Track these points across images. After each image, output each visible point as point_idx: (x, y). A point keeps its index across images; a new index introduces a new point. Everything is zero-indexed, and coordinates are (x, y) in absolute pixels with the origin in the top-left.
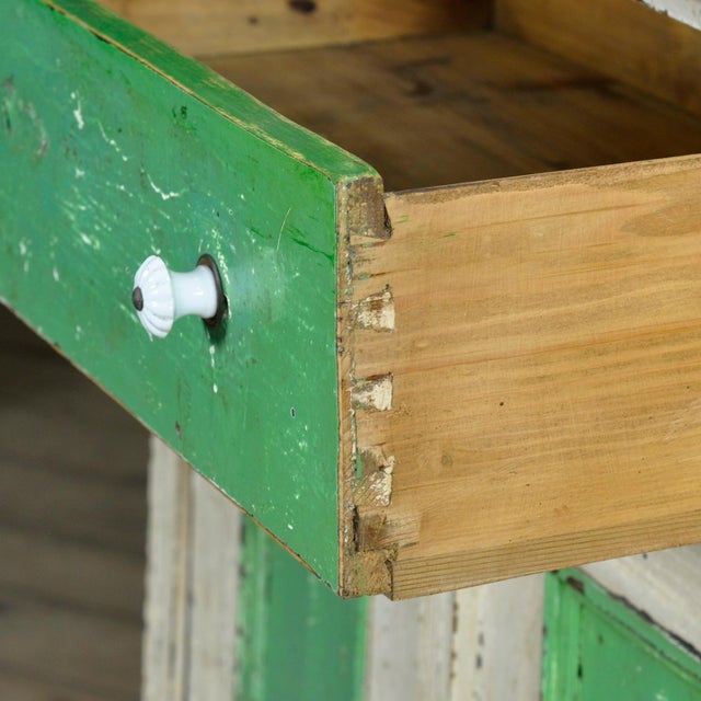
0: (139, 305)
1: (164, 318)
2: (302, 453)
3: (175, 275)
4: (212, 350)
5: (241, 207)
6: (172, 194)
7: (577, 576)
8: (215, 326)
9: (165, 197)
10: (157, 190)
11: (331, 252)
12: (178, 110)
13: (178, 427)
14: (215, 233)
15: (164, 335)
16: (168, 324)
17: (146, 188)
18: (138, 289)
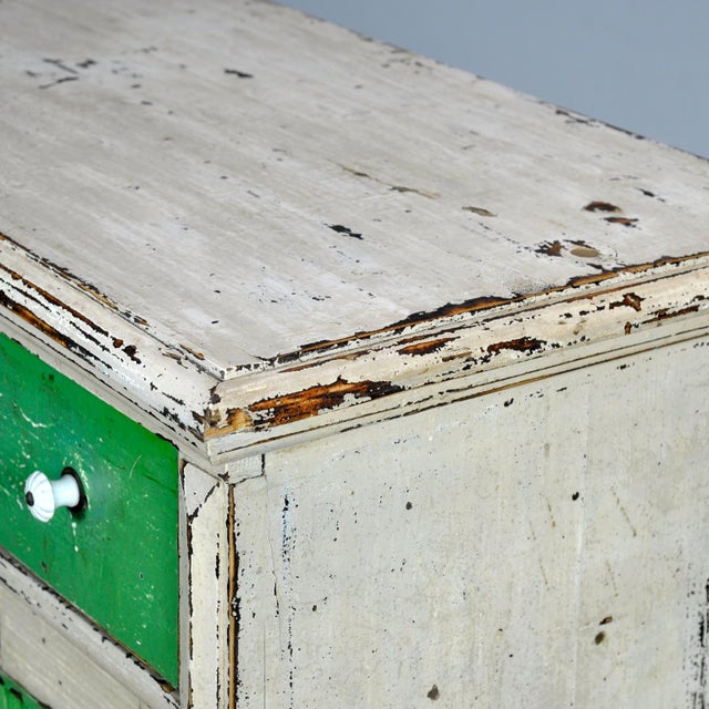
0: (30, 502)
1: (48, 512)
2: (149, 601)
3: (54, 482)
4: (74, 525)
5: (99, 445)
6: (41, 425)
7: (18, 689)
8: (78, 511)
9: (34, 425)
10: (28, 420)
11: (174, 488)
12: (47, 376)
13: (44, 565)
14: (77, 456)
15: (46, 521)
16: (51, 515)
17: (18, 416)
18: (29, 494)
